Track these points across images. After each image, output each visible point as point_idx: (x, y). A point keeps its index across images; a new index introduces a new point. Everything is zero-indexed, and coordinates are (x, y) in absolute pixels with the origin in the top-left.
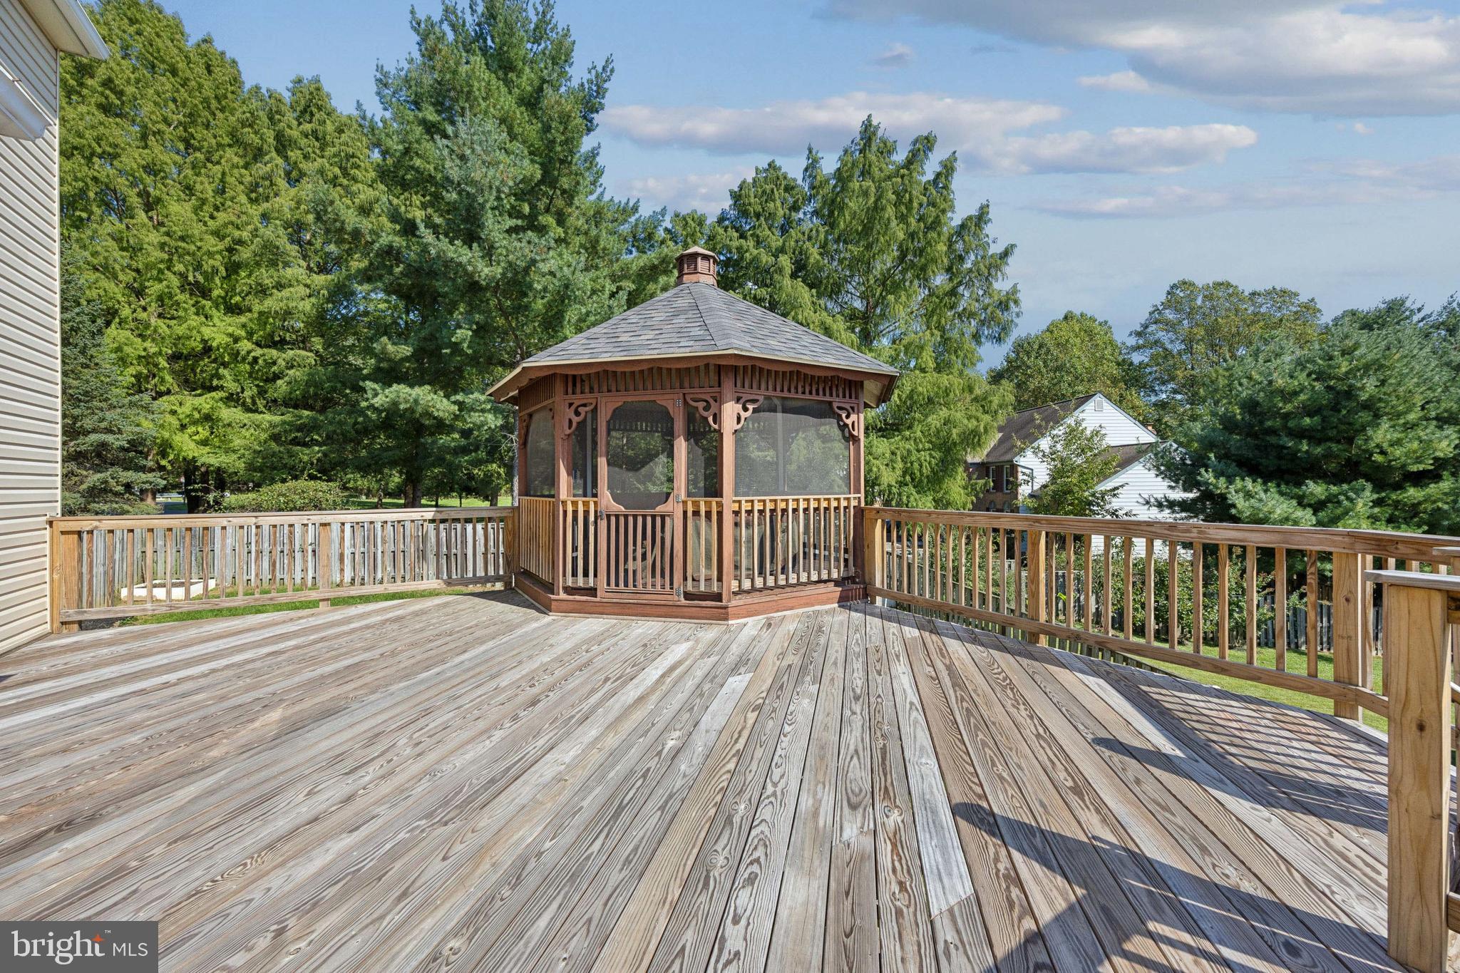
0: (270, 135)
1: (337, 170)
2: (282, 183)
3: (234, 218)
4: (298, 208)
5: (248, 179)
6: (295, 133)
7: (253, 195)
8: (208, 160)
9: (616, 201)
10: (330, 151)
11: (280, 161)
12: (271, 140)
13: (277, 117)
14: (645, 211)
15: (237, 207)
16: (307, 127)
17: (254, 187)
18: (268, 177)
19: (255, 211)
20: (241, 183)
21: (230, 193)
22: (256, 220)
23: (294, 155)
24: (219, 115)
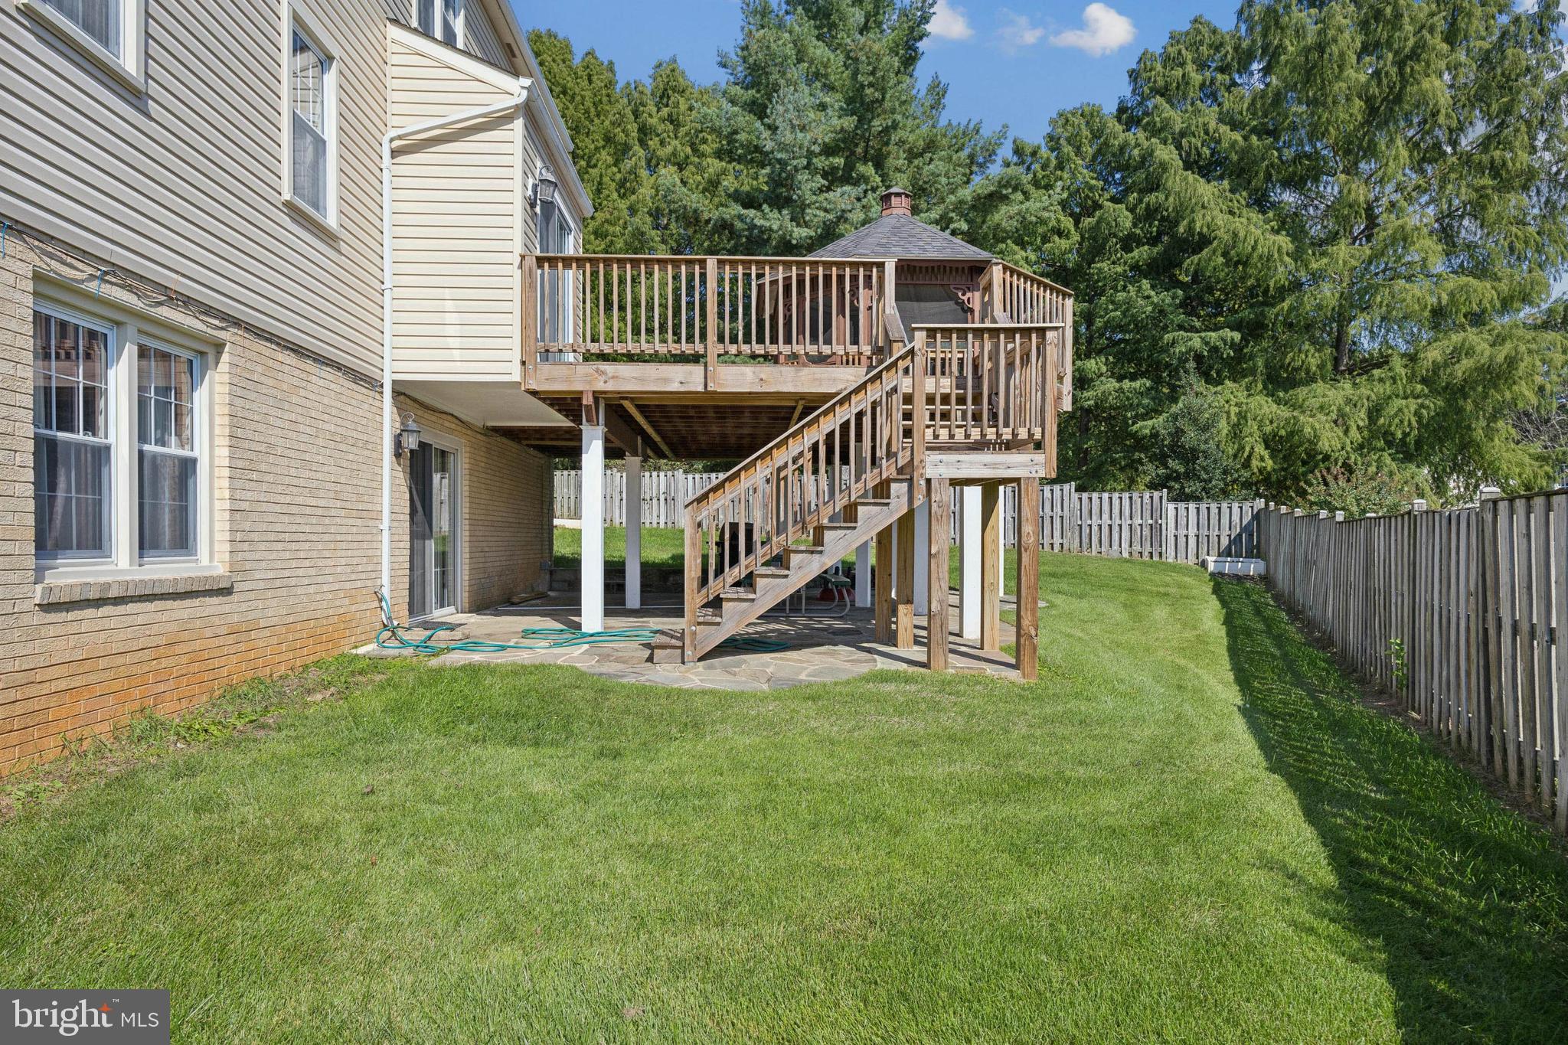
0: (633, 128)
1: (688, 150)
2: (644, 173)
3: (608, 216)
4: (657, 195)
5: (618, 176)
6: (654, 121)
7: (622, 191)
8: (589, 166)
9: (954, 123)
10: (682, 131)
11: (641, 153)
12: (635, 134)
13: (641, 109)
14: (986, 132)
15: (610, 204)
16: (665, 111)
17: (622, 184)
18: (633, 171)
19: (623, 205)
20: (613, 180)
21: (605, 192)
22: (626, 212)
23: (653, 143)
24: (596, 121)
